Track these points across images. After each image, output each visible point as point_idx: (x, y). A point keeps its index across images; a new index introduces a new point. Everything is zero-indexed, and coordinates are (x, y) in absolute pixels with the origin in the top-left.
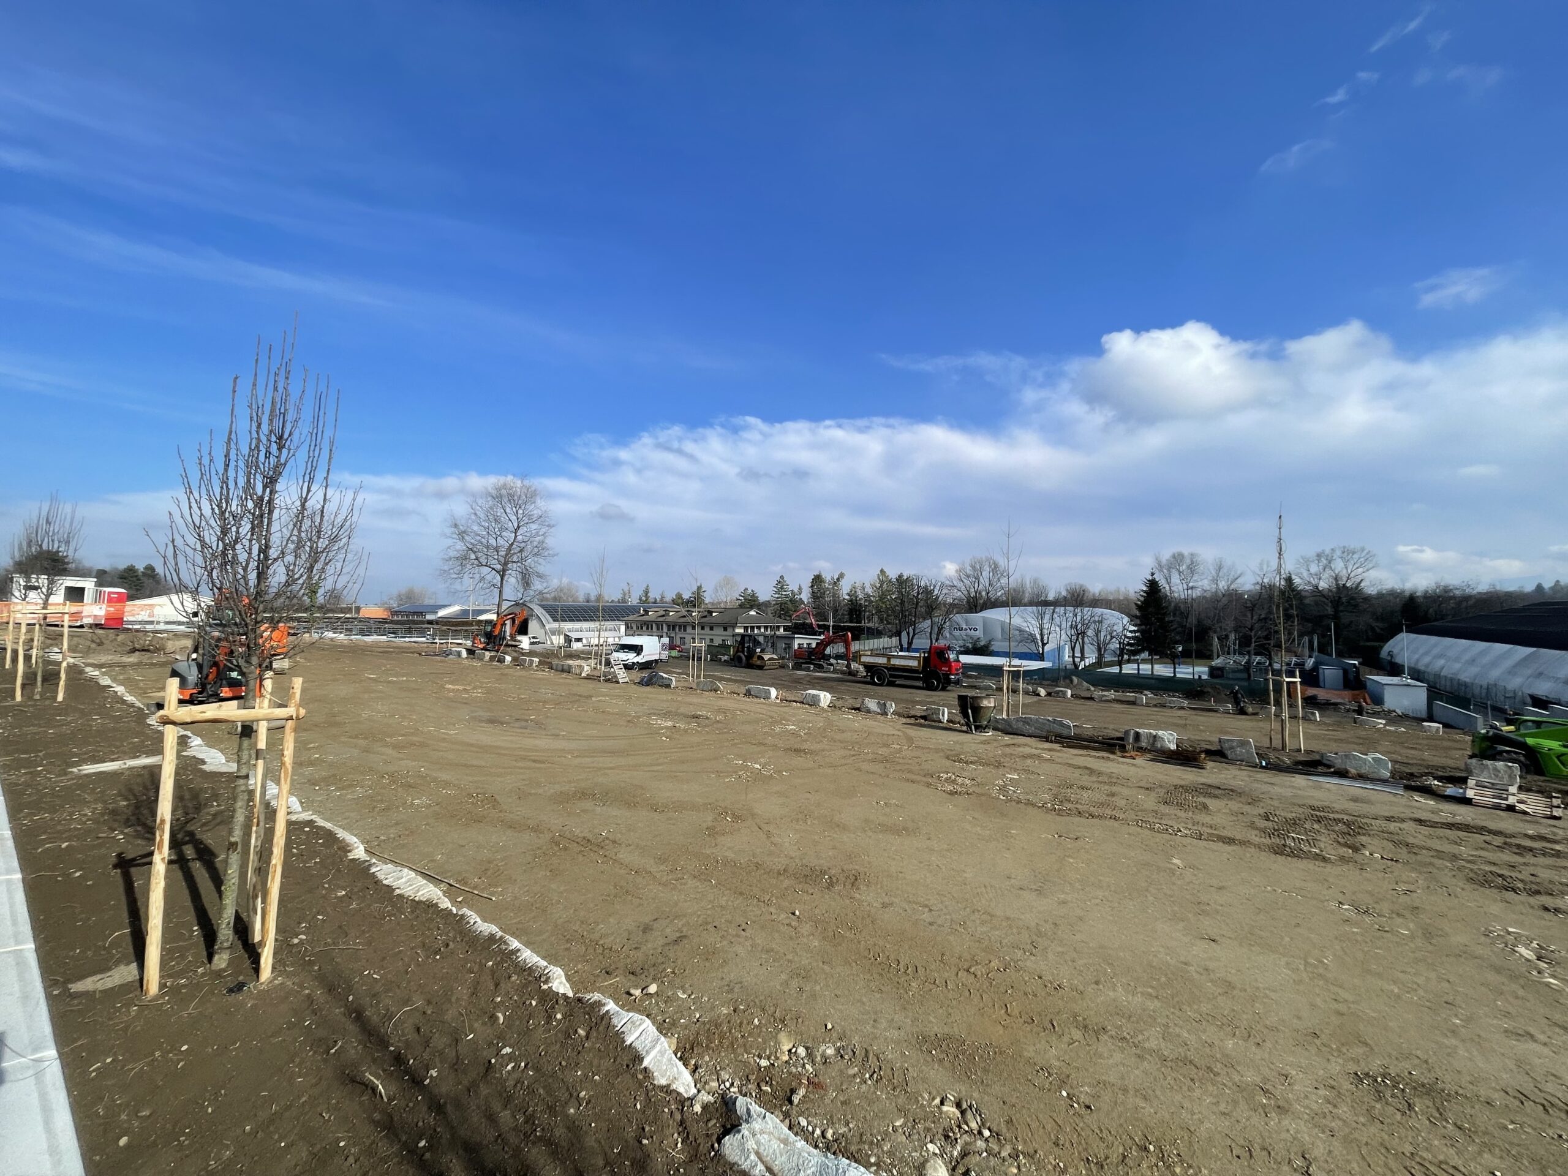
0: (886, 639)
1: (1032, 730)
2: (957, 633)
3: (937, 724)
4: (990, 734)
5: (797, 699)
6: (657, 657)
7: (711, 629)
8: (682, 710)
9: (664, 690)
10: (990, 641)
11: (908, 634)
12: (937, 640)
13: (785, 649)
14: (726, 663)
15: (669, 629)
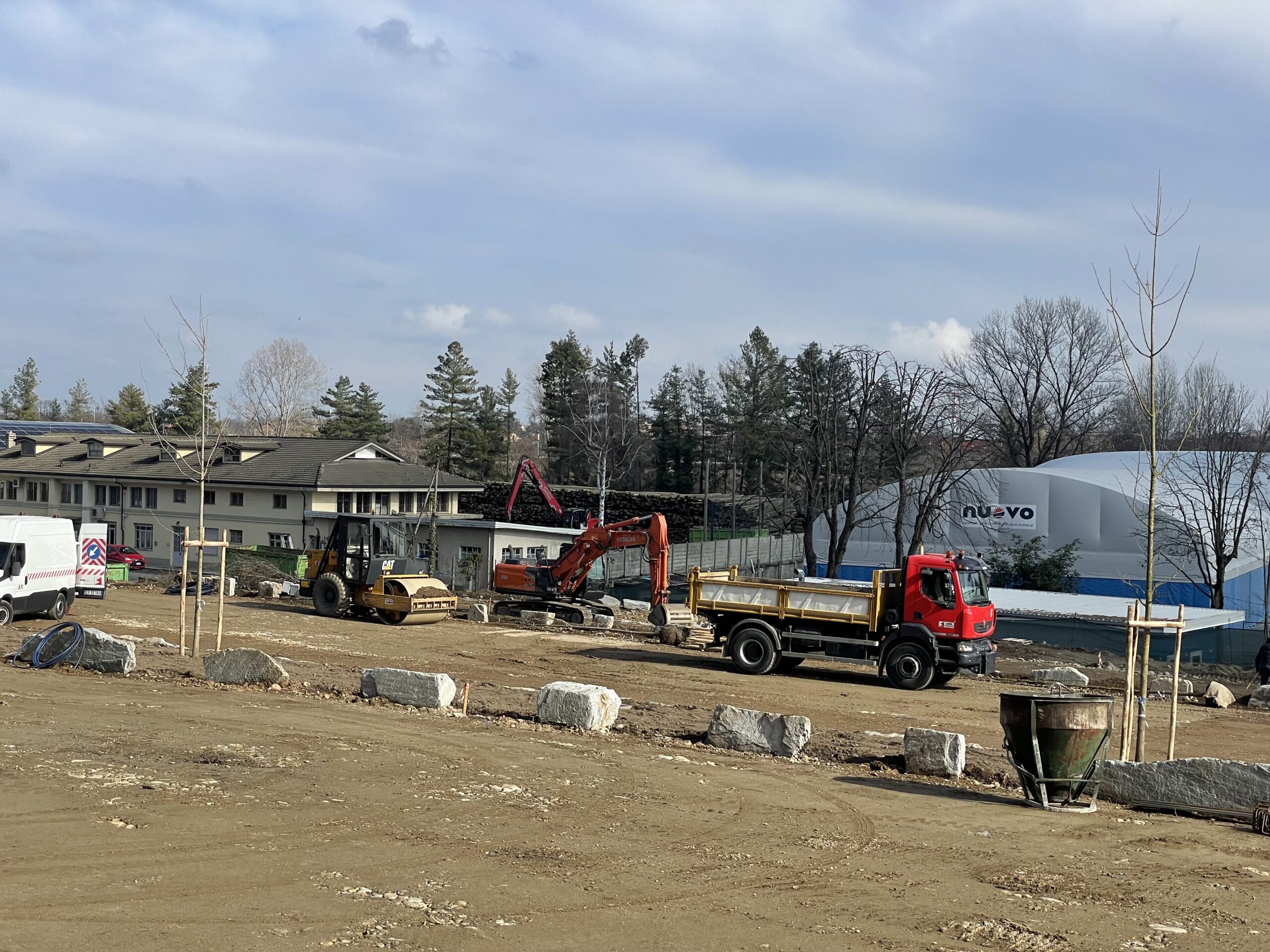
0: (765, 539)
1: (1210, 800)
2: (974, 523)
3: (937, 781)
4: (1093, 808)
5: (514, 708)
6: (69, 582)
7: (237, 499)
8: (164, 739)
9: (102, 680)
10: (1068, 548)
11: (832, 523)
12: (915, 543)
13: (464, 564)
14: (285, 604)
15: (100, 500)
